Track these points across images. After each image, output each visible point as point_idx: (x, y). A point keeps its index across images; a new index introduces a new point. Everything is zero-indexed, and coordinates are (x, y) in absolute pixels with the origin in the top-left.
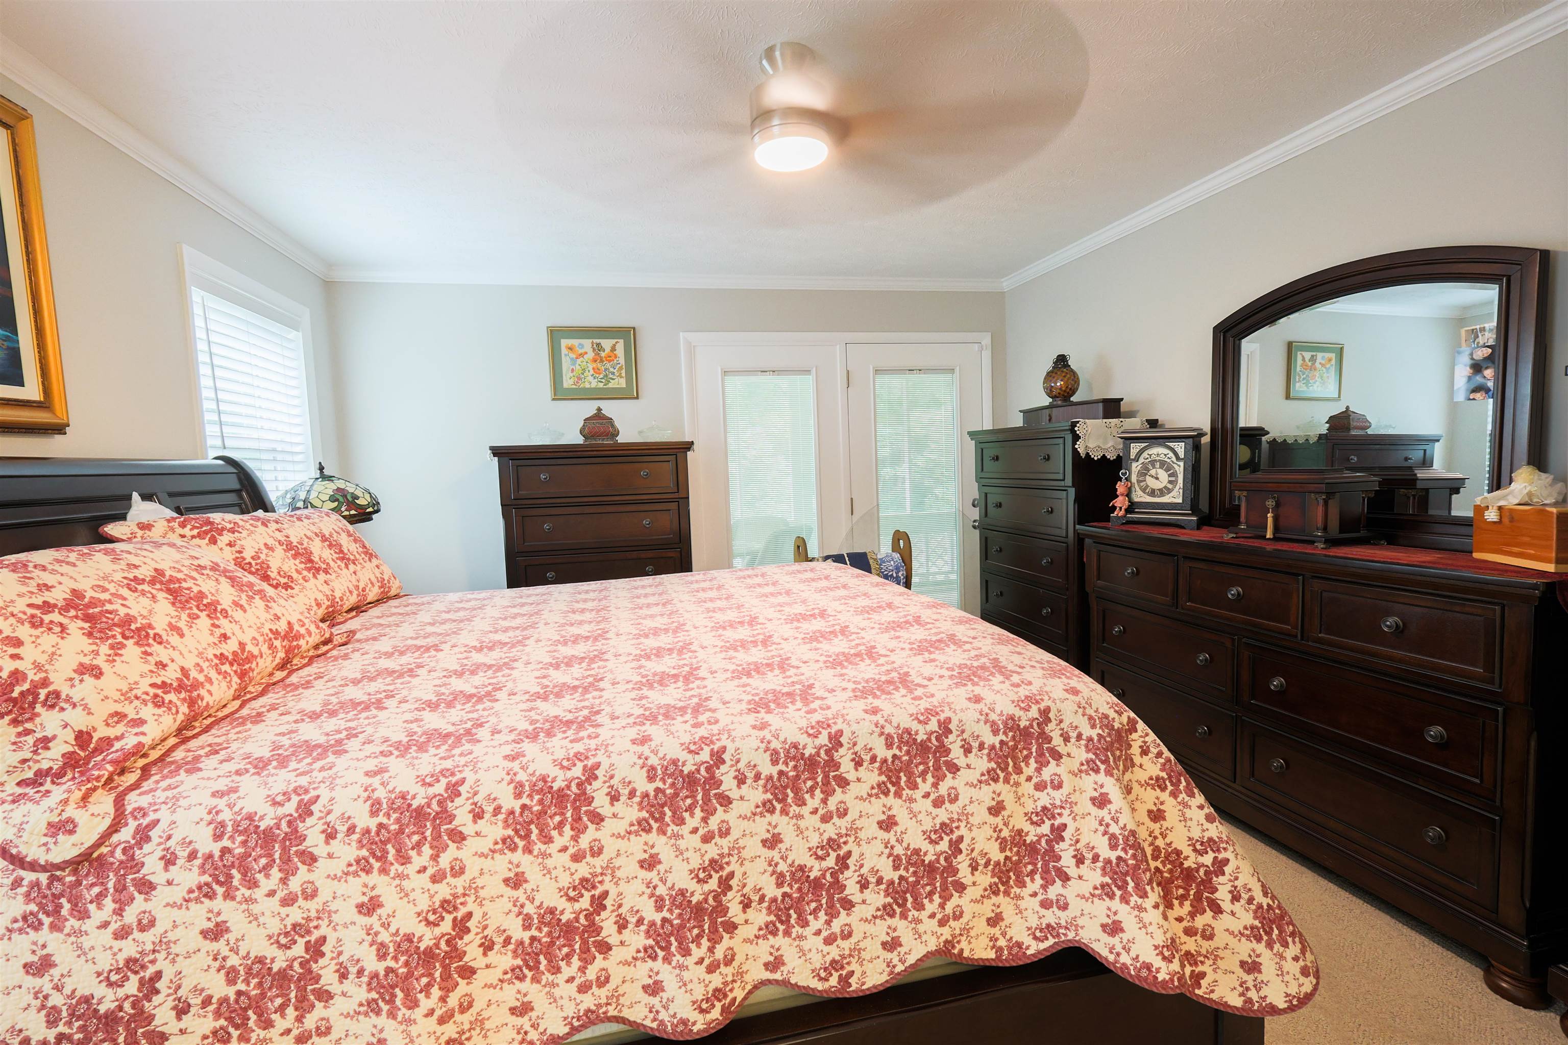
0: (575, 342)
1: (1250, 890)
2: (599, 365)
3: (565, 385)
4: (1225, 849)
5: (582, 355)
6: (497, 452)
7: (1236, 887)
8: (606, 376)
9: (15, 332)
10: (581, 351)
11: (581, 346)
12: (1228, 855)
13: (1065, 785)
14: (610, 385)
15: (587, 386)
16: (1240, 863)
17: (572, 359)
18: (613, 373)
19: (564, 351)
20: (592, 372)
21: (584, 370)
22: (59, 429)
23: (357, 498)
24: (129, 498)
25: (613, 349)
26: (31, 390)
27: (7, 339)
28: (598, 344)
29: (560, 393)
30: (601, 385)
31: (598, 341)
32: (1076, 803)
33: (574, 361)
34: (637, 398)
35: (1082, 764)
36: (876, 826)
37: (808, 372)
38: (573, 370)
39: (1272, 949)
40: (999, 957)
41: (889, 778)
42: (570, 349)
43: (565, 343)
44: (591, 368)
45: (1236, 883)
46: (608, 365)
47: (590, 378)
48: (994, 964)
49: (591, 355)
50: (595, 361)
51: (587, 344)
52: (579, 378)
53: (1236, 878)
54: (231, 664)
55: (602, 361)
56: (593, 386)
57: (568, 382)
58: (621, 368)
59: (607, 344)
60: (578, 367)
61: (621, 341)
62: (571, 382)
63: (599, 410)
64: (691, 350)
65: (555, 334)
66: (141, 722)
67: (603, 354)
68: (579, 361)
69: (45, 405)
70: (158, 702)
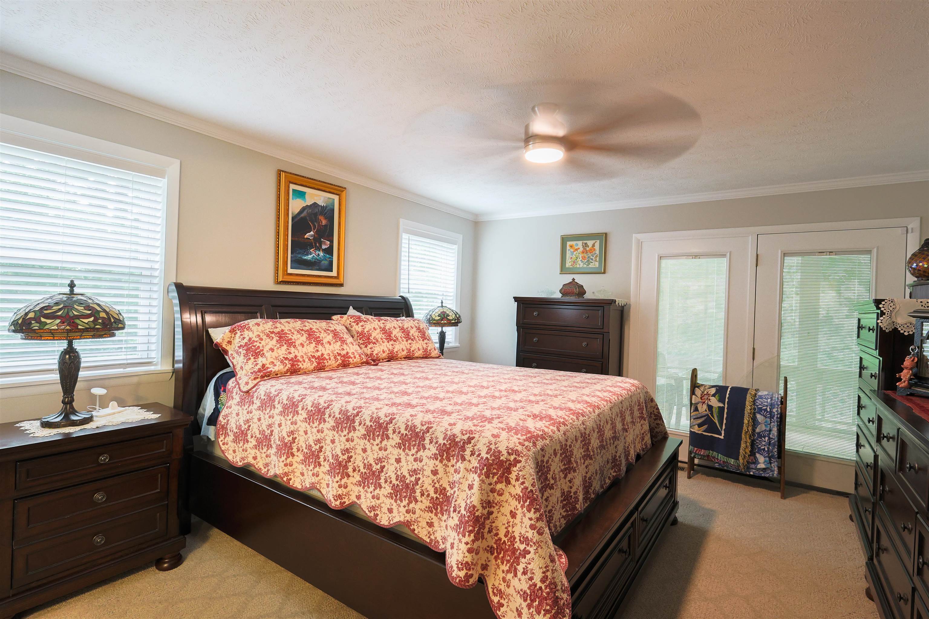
0: (573, 243)
1: (533, 573)
2: (585, 255)
3: (567, 266)
4: (531, 546)
5: (577, 250)
6: (516, 299)
7: (527, 568)
8: (588, 261)
9: (333, 256)
10: (577, 248)
11: (577, 245)
12: (532, 550)
13: (461, 473)
14: (590, 266)
15: (578, 266)
16: (536, 557)
17: (571, 252)
18: (592, 259)
19: (568, 248)
20: (581, 259)
21: (577, 258)
22: (341, 285)
23: (449, 316)
24: (349, 308)
25: (593, 245)
26: (334, 273)
27: (330, 258)
28: (586, 244)
29: (564, 270)
30: (585, 266)
31: (586, 242)
32: (461, 483)
33: (572, 253)
34: (604, 273)
35: (473, 468)
36: (394, 460)
37: (724, 256)
38: (571, 258)
39: (529, 609)
40: (430, 543)
41: (403, 442)
42: (571, 246)
43: (569, 243)
44: (580, 257)
45: (528, 566)
46: (590, 255)
47: (580, 262)
48: (427, 545)
49: (581, 249)
50: (583, 252)
51: (580, 243)
52: (574, 262)
53: (530, 564)
54: (316, 359)
55: (587, 253)
56: (581, 266)
57: (568, 264)
58: (597, 256)
59: (590, 243)
60: (574, 256)
61: (598, 241)
62: (570, 264)
63: (574, 279)
64: (640, 244)
65: (564, 240)
66: (275, 365)
67: (588, 249)
68: (575, 253)
69: (337, 277)
70: (282, 362)
